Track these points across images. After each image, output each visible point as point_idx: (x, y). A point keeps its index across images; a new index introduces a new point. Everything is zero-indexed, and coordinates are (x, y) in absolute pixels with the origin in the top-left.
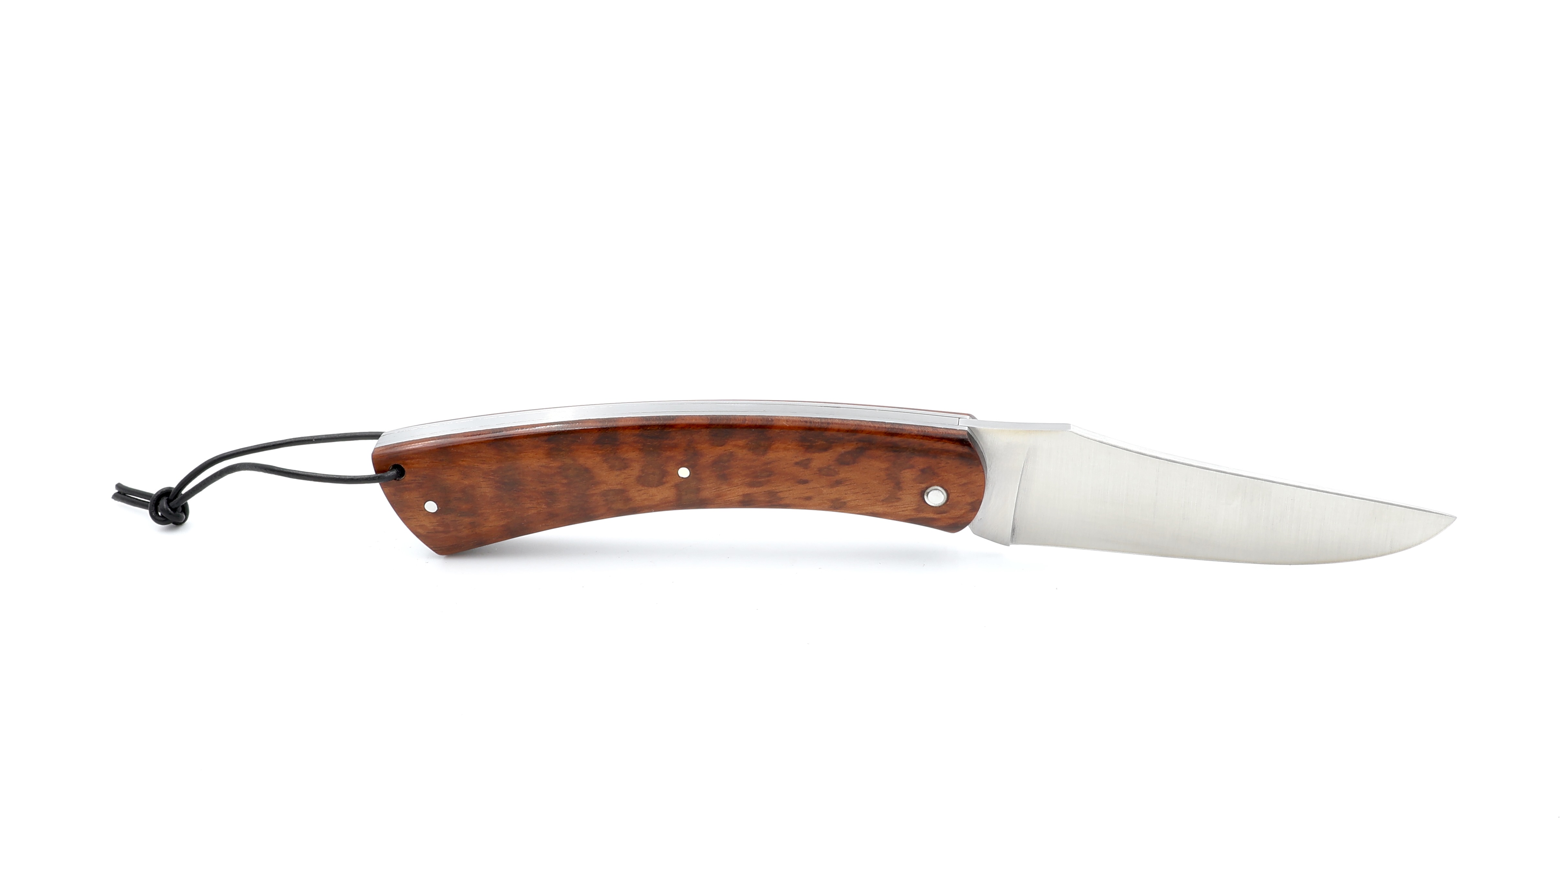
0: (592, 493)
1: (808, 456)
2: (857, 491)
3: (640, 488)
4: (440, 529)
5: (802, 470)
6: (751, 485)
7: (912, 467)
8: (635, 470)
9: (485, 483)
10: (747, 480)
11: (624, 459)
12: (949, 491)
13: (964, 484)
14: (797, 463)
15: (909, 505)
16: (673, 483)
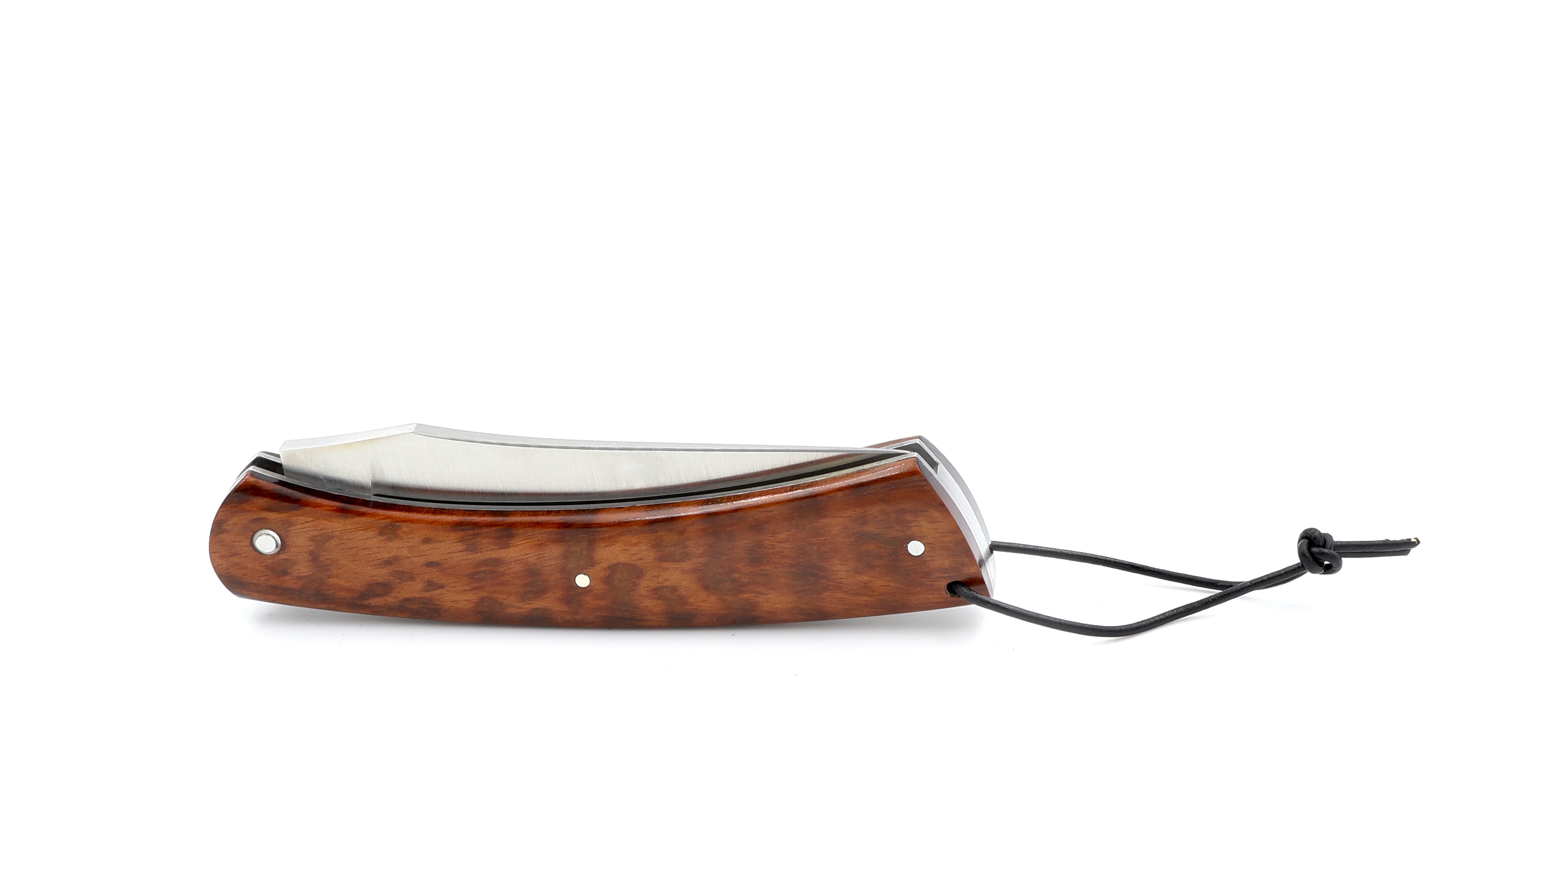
0: (702, 559)
1: (427, 595)
2: (365, 552)
3: (639, 563)
4: (908, 517)
5: (435, 579)
6: (498, 562)
7: (299, 578)
8: (645, 585)
9: (840, 577)
10: (503, 568)
11: (658, 599)
12: (251, 549)
13: (233, 555)
14: (442, 587)
15: (299, 531)
16: (598, 568)
